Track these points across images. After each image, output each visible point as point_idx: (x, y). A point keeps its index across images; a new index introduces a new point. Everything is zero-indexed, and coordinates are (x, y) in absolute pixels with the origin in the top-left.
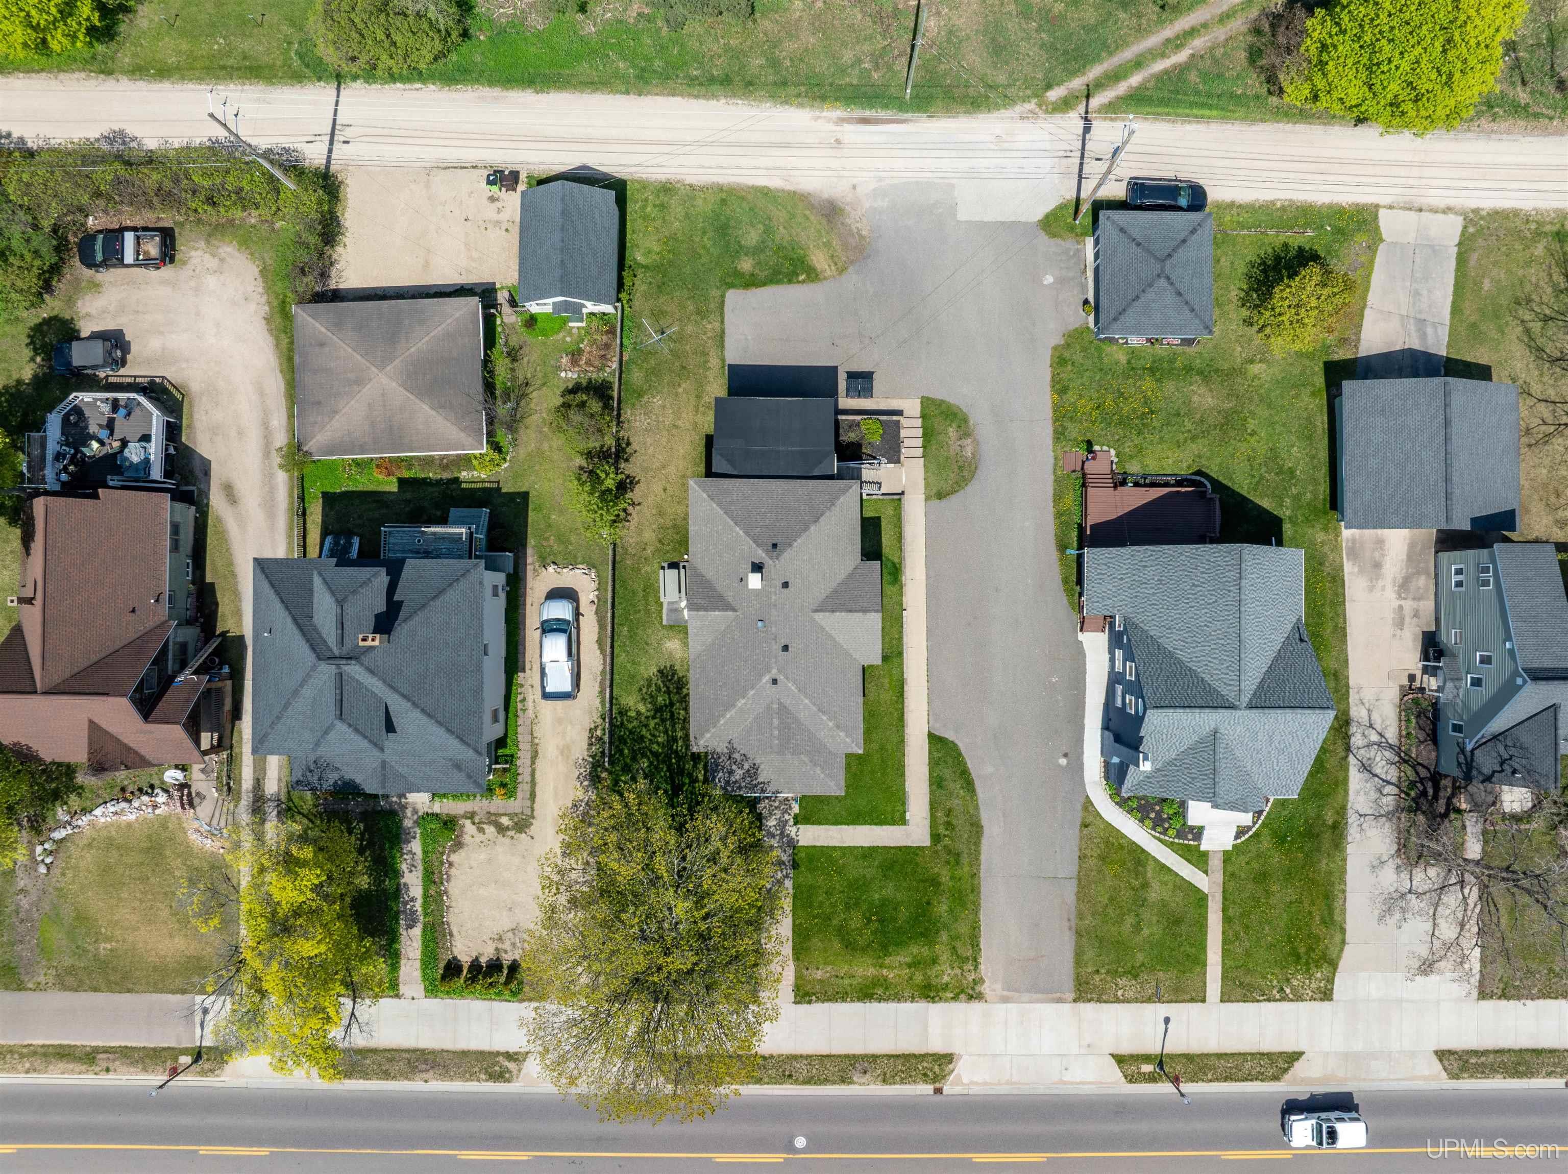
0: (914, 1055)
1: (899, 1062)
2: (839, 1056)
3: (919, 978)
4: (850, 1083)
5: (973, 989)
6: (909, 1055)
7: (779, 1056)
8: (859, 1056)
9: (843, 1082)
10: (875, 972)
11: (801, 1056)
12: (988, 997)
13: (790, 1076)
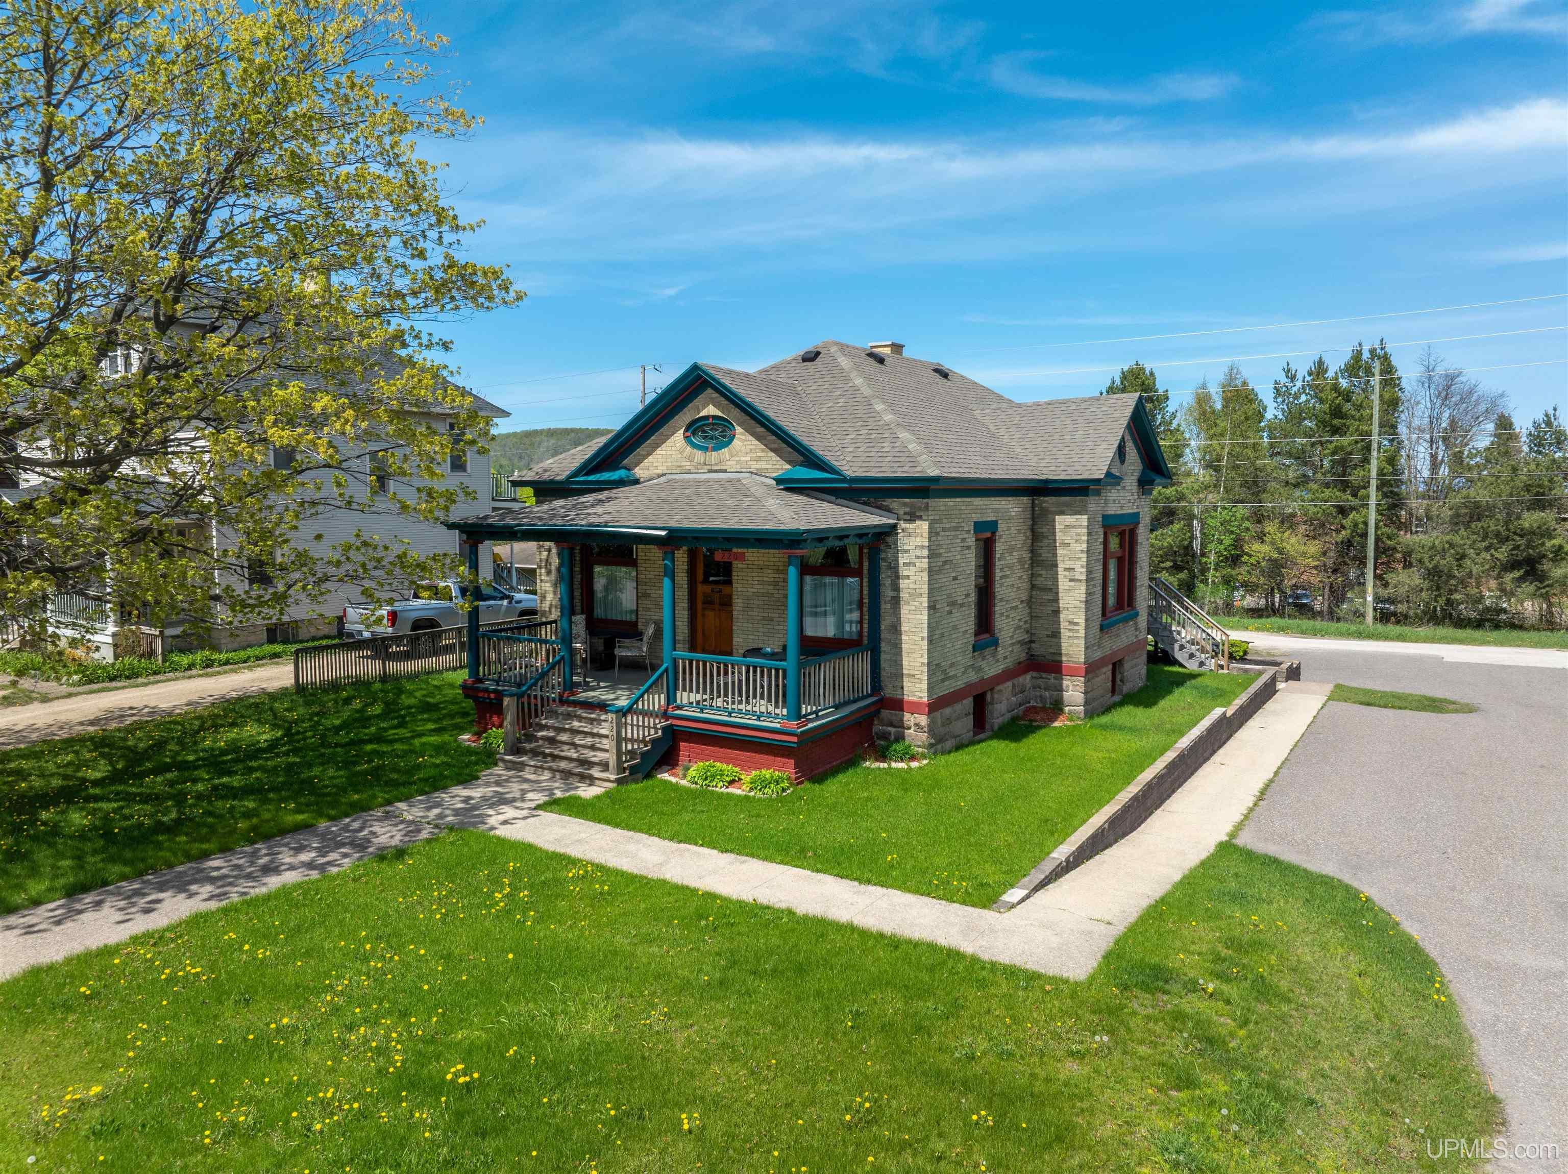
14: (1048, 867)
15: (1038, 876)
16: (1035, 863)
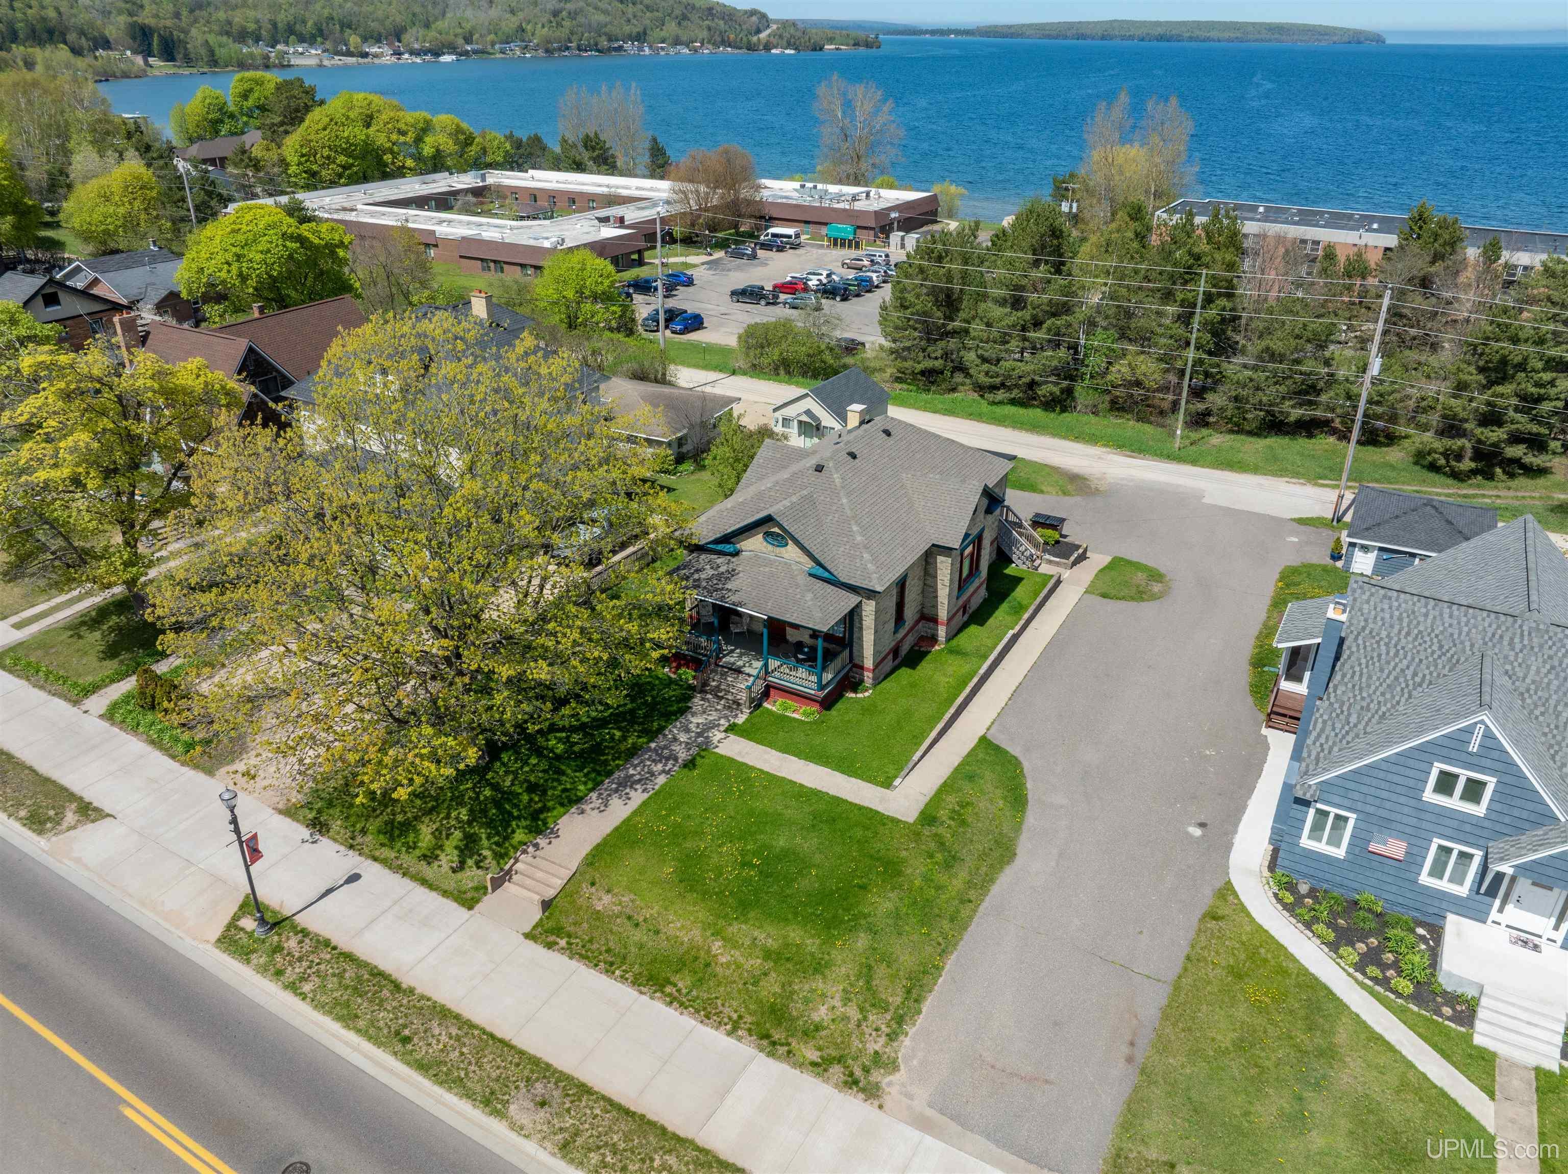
0: (664, 1130)
1: (625, 1125)
2: (521, 1053)
3: (771, 987)
4: (496, 1113)
5: (866, 1070)
6: (652, 1124)
7: (422, 997)
8: (556, 1071)
9: (487, 1103)
10: (699, 939)
11: (457, 1017)
12: (887, 1101)
13: (406, 1040)
14: (910, 765)
15: (906, 770)
16: (907, 763)
